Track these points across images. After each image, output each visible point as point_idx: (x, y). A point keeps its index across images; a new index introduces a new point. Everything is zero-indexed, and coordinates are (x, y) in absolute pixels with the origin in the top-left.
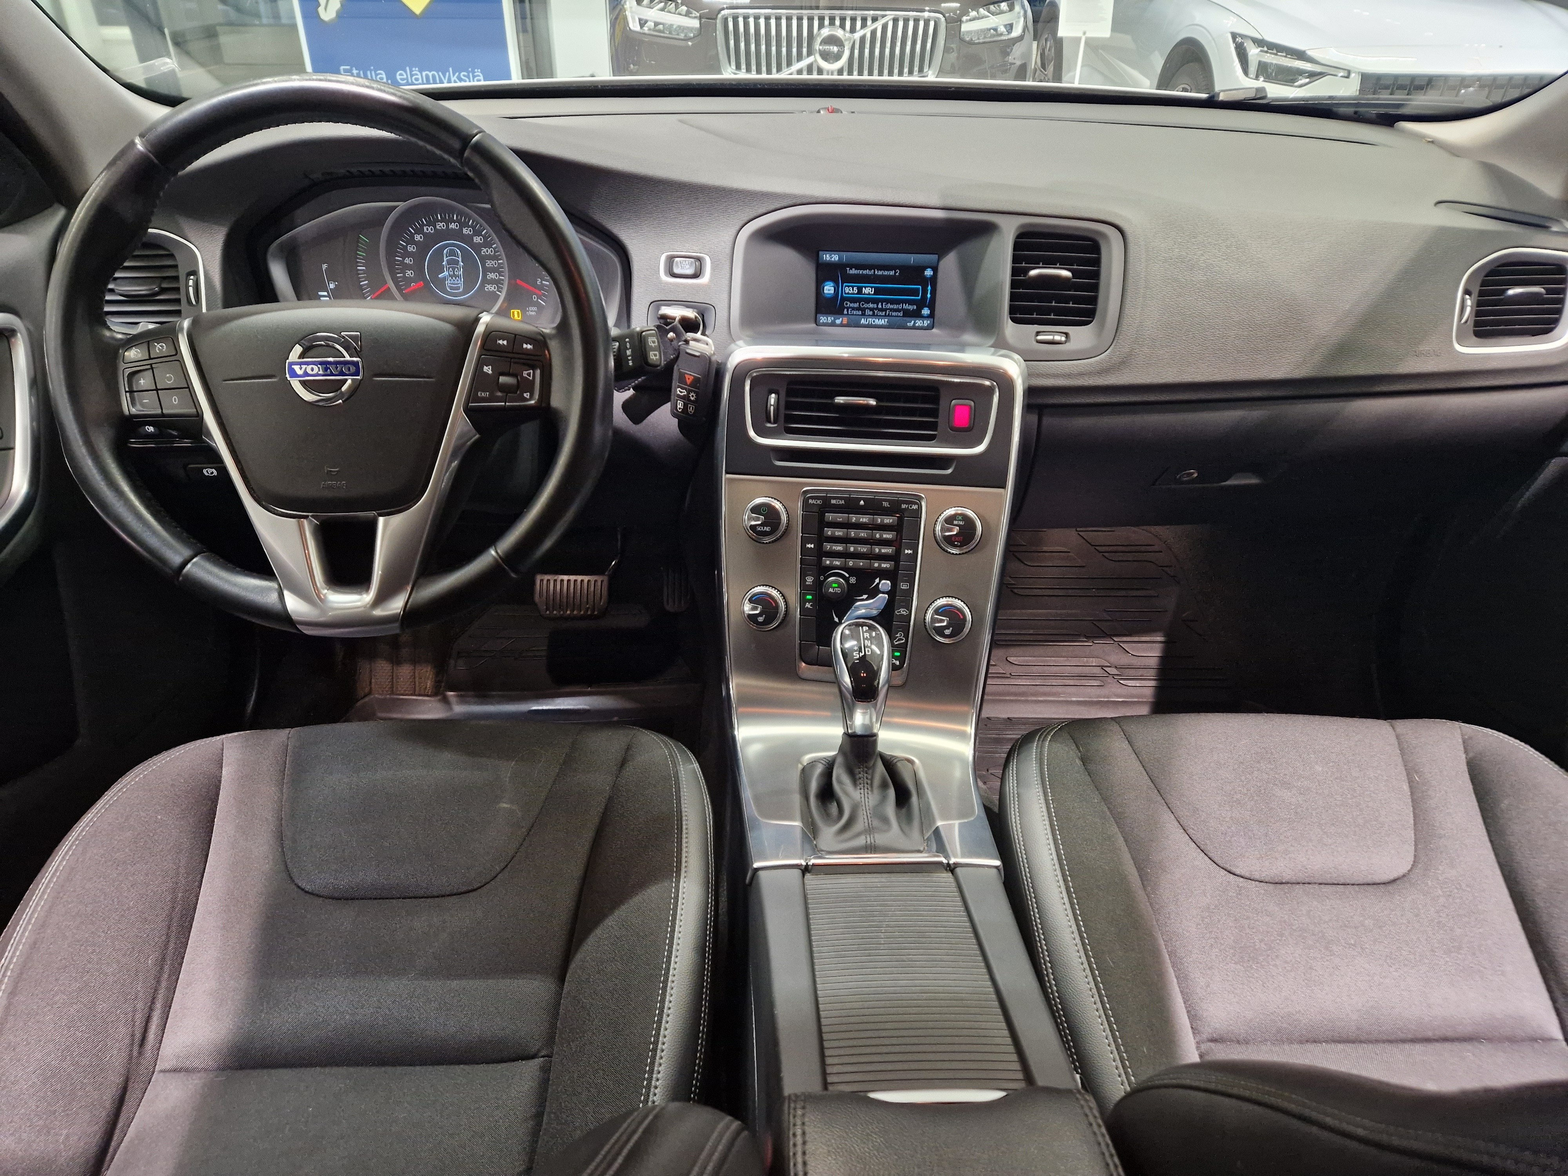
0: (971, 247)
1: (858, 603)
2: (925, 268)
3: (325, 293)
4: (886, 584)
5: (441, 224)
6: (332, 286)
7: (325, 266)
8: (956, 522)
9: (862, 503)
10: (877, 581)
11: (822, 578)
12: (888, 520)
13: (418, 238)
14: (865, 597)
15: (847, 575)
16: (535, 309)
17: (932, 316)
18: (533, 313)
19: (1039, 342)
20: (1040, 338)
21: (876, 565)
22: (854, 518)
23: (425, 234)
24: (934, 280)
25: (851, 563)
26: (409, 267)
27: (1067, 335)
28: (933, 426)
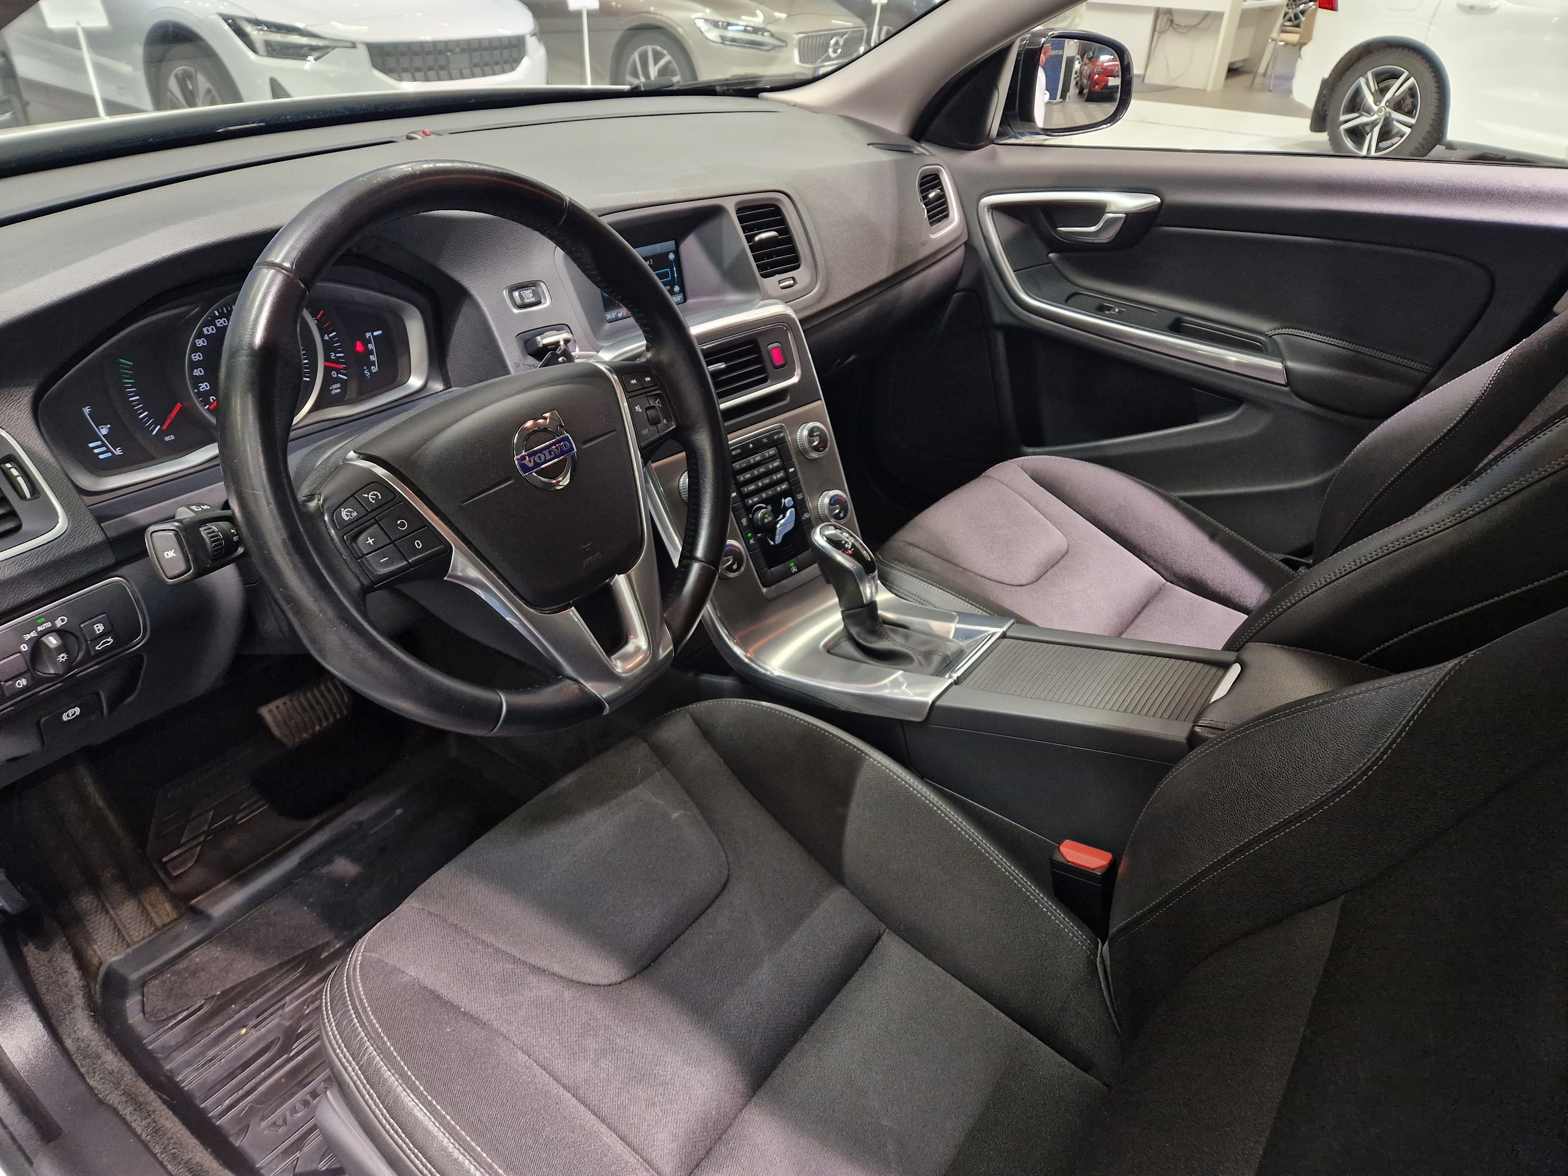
0: (708, 228)
1: (778, 526)
2: (668, 253)
3: (99, 443)
4: (787, 501)
5: (222, 321)
6: (104, 431)
7: (86, 410)
8: (815, 434)
9: (751, 446)
10: (783, 500)
11: (751, 516)
12: (772, 452)
13: (200, 343)
14: (781, 516)
15: (764, 506)
16: (338, 385)
17: (683, 290)
18: (338, 391)
19: (783, 288)
20: (782, 285)
21: (779, 489)
22: (752, 460)
23: (206, 337)
24: (678, 260)
25: (764, 495)
26: (201, 379)
27: (793, 279)
28: (762, 370)
